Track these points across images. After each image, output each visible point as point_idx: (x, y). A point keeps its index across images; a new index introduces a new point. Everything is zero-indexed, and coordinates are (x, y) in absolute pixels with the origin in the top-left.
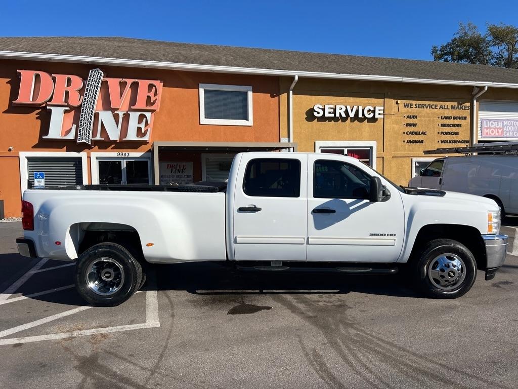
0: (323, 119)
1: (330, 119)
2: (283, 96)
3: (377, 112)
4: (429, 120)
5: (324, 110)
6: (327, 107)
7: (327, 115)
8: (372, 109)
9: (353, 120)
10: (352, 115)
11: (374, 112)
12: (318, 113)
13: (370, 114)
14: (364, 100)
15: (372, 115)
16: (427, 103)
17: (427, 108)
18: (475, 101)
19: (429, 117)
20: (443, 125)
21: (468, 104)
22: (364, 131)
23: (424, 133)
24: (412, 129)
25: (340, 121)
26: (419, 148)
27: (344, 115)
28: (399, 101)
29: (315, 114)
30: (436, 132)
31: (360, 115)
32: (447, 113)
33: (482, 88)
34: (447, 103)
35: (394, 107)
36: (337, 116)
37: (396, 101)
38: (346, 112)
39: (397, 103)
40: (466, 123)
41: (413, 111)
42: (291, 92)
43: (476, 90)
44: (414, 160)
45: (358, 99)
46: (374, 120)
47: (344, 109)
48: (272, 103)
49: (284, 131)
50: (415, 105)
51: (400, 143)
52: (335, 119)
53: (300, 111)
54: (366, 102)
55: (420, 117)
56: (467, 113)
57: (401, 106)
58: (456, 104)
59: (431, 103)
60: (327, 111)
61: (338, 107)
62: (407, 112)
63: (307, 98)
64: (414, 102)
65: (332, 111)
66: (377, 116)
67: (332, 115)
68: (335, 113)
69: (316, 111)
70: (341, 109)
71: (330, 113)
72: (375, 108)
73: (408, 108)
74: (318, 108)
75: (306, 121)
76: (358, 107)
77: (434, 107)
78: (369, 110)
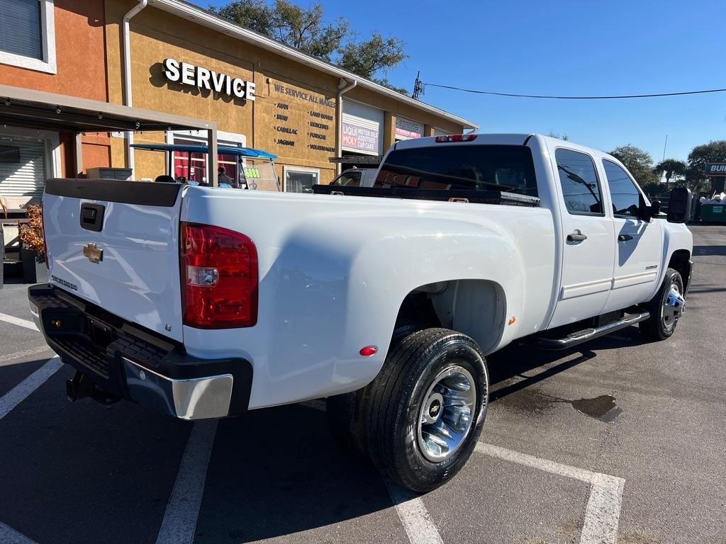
0: (178, 86)
1: (187, 88)
2: (113, 28)
3: (249, 90)
4: (300, 114)
5: (180, 70)
6: (185, 66)
7: (185, 80)
8: (243, 84)
9: (218, 96)
10: (218, 88)
11: (244, 89)
12: (173, 74)
13: (239, 91)
14: (231, 68)
15: (242, 93)
16: (298, 89)
17: (297, 96)
18: (341, 98)
19: (300, 110)
20: (313, 124)
21: (333, 100)
22: (231, 118)
23: (295, 132)
24: (282, 124)
25: (200, 94)
26: (290, 152)
27: (208, 86)
28: (270, 80)
29: (168, 74)
30: (306, 133)
31: (229, 92)
32: (317, 108)
33: (350, 83)
34: (316, 94)
35: (265, 87)
36: (199, 85)
37: (266, 78)
38: (211, 81)
39: (268, 82)
40: (331, 124)
41: (285, 97)
42: (127, 25)
43: (343, 84)
44: (286, 168)
45: (223, 65)
46: (242, 101)
47: (208, 76)
48: (90, 36)
49: (116, 95)
50: (287, 89)
51: (270, 142)
52: (193, 89)
53: (141, 64)
54: (233, 71)
55: (291, 108)
56: (332, 113)
57: (272, 86)
58: (323, 97)
59: (302, 90)
60: (185, 73)
61: (200, 71)
62: (278, 98)
63: (151, 42)
64: (285, 85)
65: (192, 75)
66: (248, 97)
67: (192, 83)
68: (195, 78)
69: (169, 70)
70: (204, 74)
71: (188, 77)
72: (245, 83)
73: (279, 93)
74: (172, 64)
75: (150, 85)
76: (226, 77)
77: (304, 96)
78: (239, 85)
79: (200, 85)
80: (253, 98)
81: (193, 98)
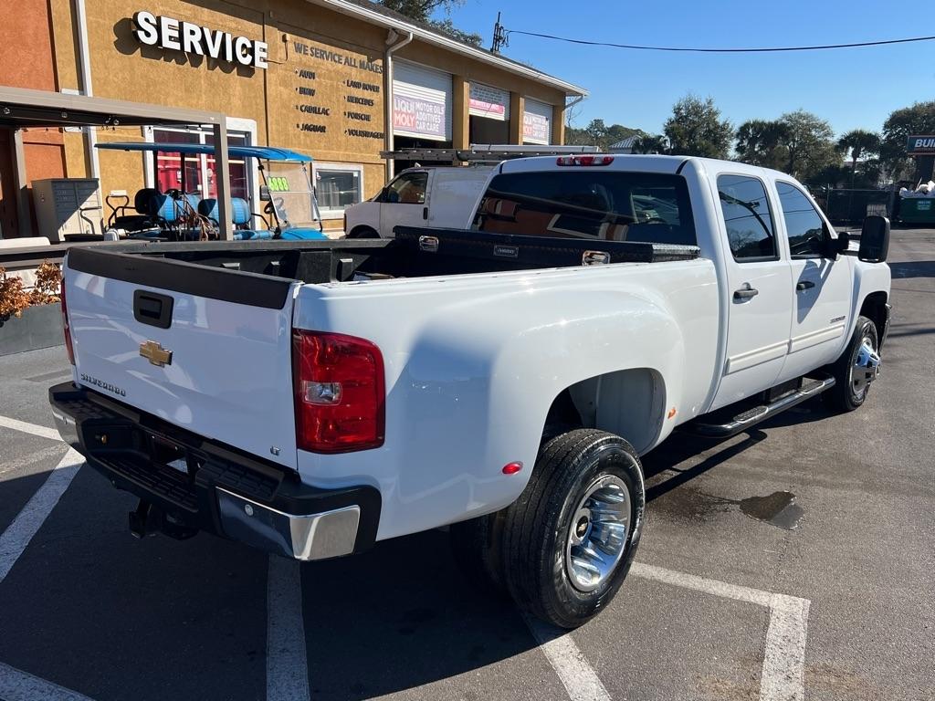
0: (157, 51)
1: (169, 54)
3: (258, 54)
4: (332, 85)
5: (158, 28)
6: (165, 22)
7: (167, 43)
8: (249, 45)
9: (214, 64)
10: (214, 52)
11: (252, 51)
12: (148, 34)
13: (244, 56)
14: (231, 21)
15: (249, 58)
16: (328, 48)
17: (327, 59)
18: (390, 58)
19: (331, 79)
20: (351, 99)
21: (379, 62)
22: (234, 95)
23: (325, 112)
24: (307, 101)
25: (188, 62)
26: (320, 142)
27: (199, 51)
28: (288, 36)
29: (141, 34)
30: (342, 112)
31: (229, 58)
32: (357, 75)
33: (403, 36)
34: (355, 55)
35: (280, 47)
36: (186, 49)
37: (282, 33)
38: (203, 42)
39: (284, 40)
40: (377, 98)
41: (310, 61)
43: (394, 37)
44: (316, 165)
45: (220, 17)
46: (248, 71)
47: (198, 36)
49: (67, 72)
50: (312, 49)
51: (291, 130)
52: (179, 56)
53: (102, 21)
54: (233, 25)
55: (319, 77)
56: (379, 83)
57: (291, 46)
58: (364, 58)
59: (334, 50)
60: (166, 33)
61: (187, 27)
62: (300, 63)
64: (309, 43)
65: (176, 34)
66: (258, 63)
67: (177, 46)
68: (181, 39)
69: (142, 29)
70: (192, 33)
71: (170, 37)
72: (253, 43)
73: (302, 55)
74: (147, 20)
75: (115, 51)
76: (224, 35)
77: (337, 58)
78: (244, 46)
79: (188, 49)
80: (265, 65)
81: (179, 69)
